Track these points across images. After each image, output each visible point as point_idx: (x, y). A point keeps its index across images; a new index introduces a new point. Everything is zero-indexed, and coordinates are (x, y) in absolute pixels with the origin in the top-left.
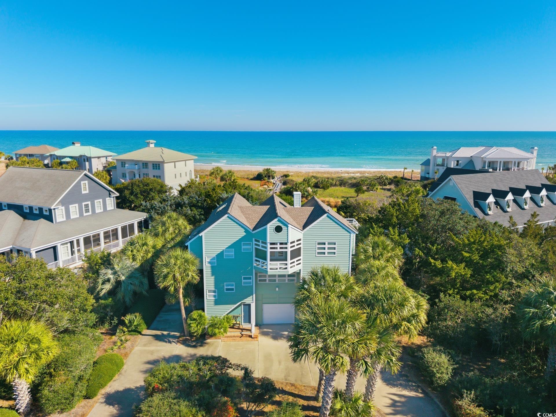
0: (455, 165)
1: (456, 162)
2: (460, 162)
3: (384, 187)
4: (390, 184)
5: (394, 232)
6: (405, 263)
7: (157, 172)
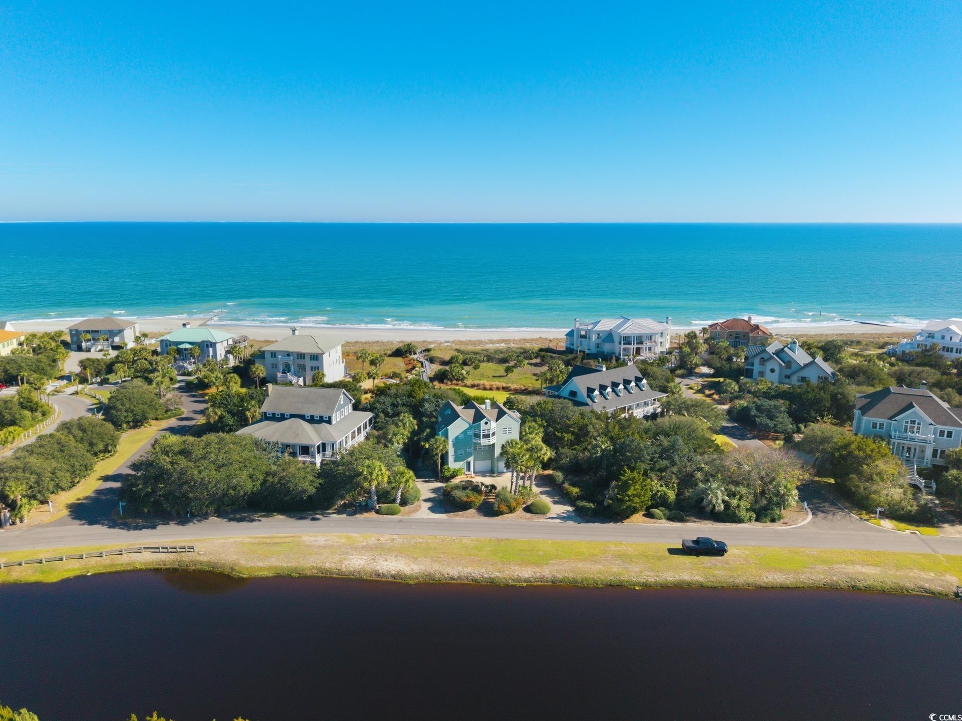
0: (597, 338)
1: (597, 336)
2: (601, 335)
3: (532, 361)
4: (536, 357)
5: (539, 420)
6: (545, 435)
7: (315, 363)
